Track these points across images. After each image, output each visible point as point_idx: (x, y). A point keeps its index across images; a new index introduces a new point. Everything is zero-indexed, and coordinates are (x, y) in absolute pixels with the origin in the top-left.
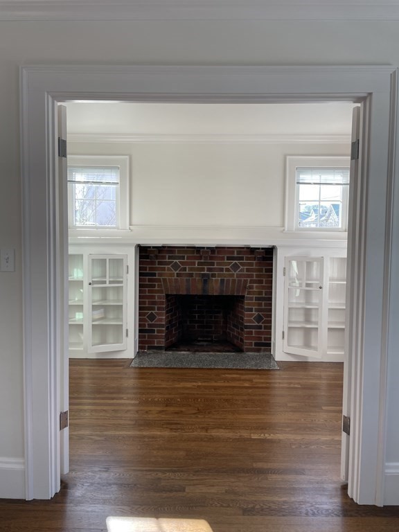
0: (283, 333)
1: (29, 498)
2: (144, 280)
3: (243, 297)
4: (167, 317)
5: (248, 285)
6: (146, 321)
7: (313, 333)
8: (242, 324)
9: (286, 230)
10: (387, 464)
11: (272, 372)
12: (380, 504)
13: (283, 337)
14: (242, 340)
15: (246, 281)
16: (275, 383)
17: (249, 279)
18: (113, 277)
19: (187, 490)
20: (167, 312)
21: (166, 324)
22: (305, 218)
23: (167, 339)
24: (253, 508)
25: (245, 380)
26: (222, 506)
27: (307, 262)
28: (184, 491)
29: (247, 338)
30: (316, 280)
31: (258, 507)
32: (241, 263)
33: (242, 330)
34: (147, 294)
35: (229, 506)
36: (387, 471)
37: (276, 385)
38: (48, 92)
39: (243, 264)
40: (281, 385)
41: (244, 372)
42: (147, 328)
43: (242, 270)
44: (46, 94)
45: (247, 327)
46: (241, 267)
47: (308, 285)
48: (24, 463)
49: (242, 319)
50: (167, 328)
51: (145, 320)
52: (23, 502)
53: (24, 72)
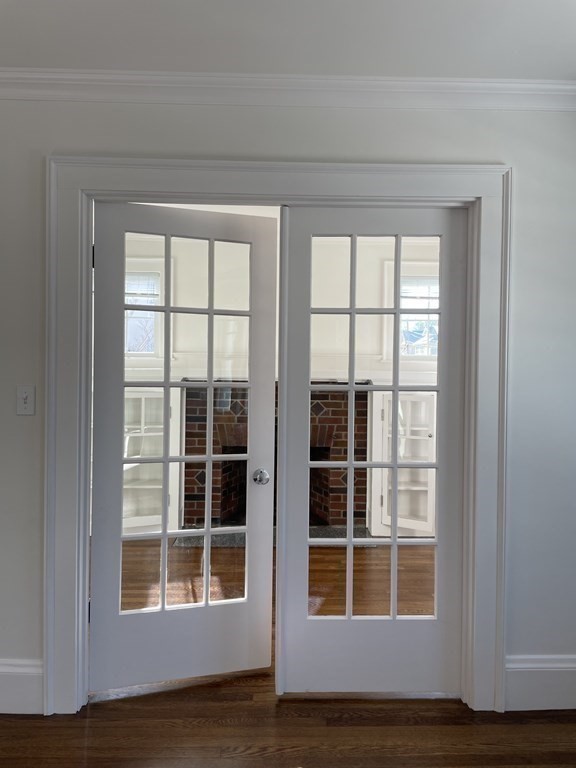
0: (382, 497)
1: (48, 712)
2: (193, 427)
3: (328, 449)
4: (224, 478)
5: (335, 433)
6: (196, 484)
7: (422, 498)
8: (327, 487)
9: (385, 358)
10: (508, 657)
11: (367, 551)
12: (501, 709)
13: (382, 504)
14: (326, 509)
15: (331, 428)
16: (371, 565)
17: (336, 425)
18: (151, 423)
19: (255, 698)
20: (224, 472)
21: (223, 487)
22: (414, 340)
23: (223, 509)
24: (340, 717)
25: (330, 562)
26: (300, 716)
27: (412, 402)
28: (251, 699)
29: (334, 506)
30: (427, 426)
31: (346, 716)
32: (325, 404)
33: (326, 494)
34: (197, 446)
35: (309, 716)
36: (507, 666)
37: (373, 567)
38: (82, 190)
39: (326, 405)
40: (378, 567)
41: (328, 551)
42: (196, 493)
43: (327, 413)
44: (80, 192)
45: (333, 490)
46: (325, 409)
47: (414, 433)
48: (42, 666)
49: (327, 479)
50: (224, 494)
51: (193, 482)
52: (41, 717)
53: (53, 165)
